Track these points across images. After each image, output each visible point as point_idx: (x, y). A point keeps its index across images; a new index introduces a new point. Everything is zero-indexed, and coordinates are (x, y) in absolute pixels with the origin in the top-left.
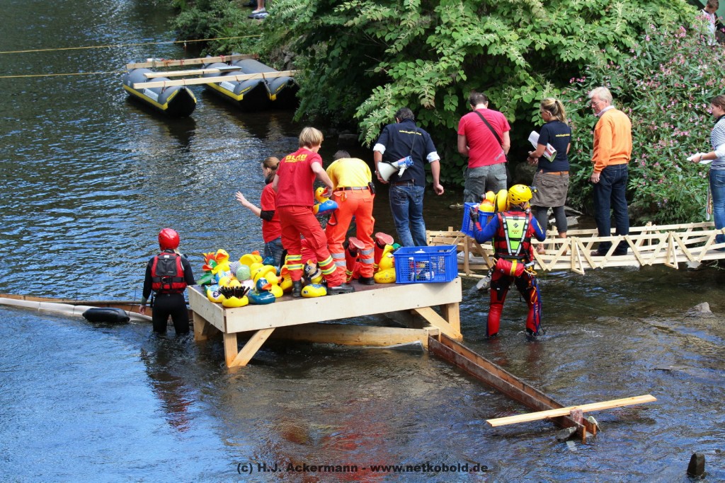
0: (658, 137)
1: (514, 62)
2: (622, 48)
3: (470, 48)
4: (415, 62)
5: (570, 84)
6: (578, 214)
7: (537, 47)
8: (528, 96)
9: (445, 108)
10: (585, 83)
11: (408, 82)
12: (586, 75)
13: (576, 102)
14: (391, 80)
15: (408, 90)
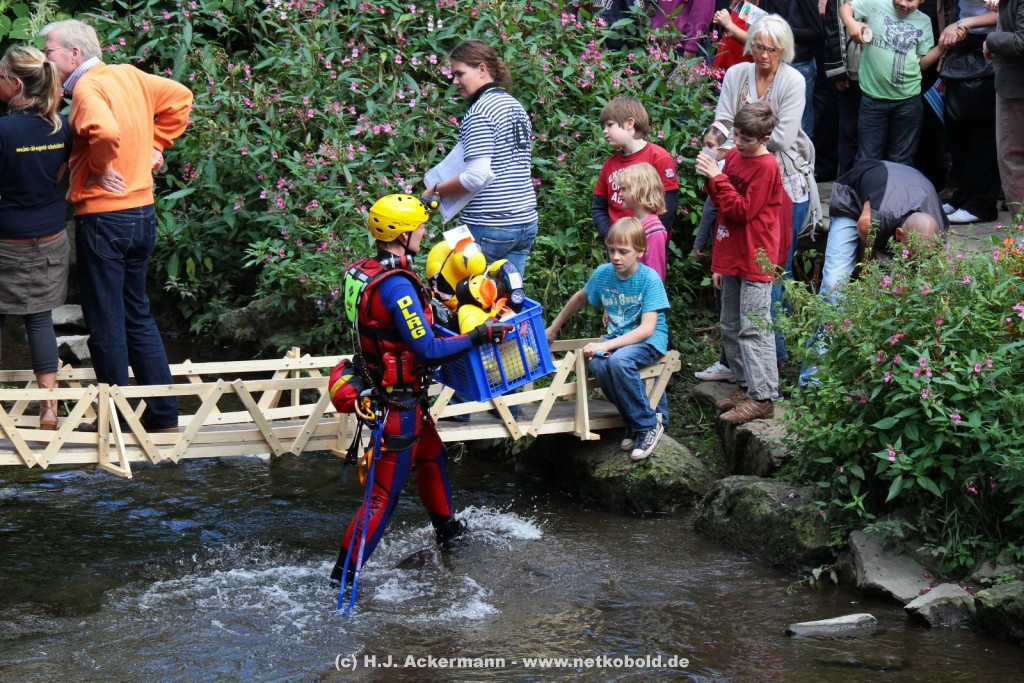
0: (318, 138)
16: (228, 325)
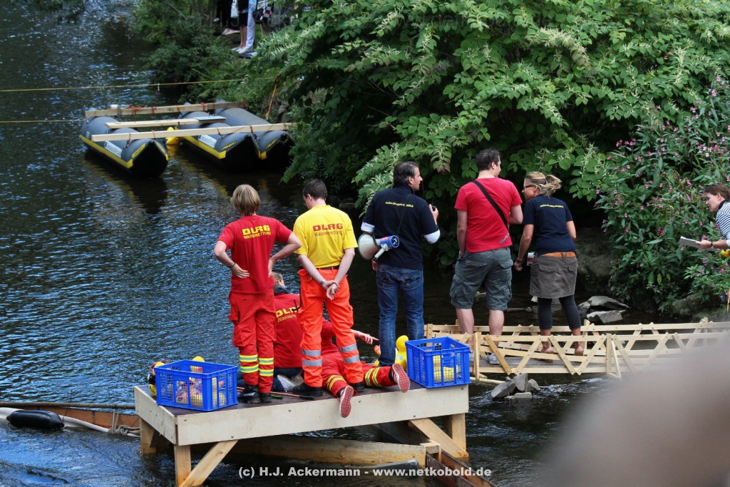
1: (549, 119)
2: (683, 104)
3: (495, 101)
4: (429, 117)
5: (617, 148)
6: (623, 308)
7: (578, 102)
8: (566, 161)
9: (463, 174)
10: (635, 147)
11: (420, 141)
12: (638, 137)
13: (623, 170)
14: (399, 139)
15: (420, 151)
16: (677, 307)
